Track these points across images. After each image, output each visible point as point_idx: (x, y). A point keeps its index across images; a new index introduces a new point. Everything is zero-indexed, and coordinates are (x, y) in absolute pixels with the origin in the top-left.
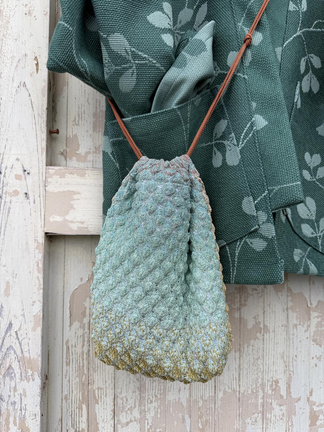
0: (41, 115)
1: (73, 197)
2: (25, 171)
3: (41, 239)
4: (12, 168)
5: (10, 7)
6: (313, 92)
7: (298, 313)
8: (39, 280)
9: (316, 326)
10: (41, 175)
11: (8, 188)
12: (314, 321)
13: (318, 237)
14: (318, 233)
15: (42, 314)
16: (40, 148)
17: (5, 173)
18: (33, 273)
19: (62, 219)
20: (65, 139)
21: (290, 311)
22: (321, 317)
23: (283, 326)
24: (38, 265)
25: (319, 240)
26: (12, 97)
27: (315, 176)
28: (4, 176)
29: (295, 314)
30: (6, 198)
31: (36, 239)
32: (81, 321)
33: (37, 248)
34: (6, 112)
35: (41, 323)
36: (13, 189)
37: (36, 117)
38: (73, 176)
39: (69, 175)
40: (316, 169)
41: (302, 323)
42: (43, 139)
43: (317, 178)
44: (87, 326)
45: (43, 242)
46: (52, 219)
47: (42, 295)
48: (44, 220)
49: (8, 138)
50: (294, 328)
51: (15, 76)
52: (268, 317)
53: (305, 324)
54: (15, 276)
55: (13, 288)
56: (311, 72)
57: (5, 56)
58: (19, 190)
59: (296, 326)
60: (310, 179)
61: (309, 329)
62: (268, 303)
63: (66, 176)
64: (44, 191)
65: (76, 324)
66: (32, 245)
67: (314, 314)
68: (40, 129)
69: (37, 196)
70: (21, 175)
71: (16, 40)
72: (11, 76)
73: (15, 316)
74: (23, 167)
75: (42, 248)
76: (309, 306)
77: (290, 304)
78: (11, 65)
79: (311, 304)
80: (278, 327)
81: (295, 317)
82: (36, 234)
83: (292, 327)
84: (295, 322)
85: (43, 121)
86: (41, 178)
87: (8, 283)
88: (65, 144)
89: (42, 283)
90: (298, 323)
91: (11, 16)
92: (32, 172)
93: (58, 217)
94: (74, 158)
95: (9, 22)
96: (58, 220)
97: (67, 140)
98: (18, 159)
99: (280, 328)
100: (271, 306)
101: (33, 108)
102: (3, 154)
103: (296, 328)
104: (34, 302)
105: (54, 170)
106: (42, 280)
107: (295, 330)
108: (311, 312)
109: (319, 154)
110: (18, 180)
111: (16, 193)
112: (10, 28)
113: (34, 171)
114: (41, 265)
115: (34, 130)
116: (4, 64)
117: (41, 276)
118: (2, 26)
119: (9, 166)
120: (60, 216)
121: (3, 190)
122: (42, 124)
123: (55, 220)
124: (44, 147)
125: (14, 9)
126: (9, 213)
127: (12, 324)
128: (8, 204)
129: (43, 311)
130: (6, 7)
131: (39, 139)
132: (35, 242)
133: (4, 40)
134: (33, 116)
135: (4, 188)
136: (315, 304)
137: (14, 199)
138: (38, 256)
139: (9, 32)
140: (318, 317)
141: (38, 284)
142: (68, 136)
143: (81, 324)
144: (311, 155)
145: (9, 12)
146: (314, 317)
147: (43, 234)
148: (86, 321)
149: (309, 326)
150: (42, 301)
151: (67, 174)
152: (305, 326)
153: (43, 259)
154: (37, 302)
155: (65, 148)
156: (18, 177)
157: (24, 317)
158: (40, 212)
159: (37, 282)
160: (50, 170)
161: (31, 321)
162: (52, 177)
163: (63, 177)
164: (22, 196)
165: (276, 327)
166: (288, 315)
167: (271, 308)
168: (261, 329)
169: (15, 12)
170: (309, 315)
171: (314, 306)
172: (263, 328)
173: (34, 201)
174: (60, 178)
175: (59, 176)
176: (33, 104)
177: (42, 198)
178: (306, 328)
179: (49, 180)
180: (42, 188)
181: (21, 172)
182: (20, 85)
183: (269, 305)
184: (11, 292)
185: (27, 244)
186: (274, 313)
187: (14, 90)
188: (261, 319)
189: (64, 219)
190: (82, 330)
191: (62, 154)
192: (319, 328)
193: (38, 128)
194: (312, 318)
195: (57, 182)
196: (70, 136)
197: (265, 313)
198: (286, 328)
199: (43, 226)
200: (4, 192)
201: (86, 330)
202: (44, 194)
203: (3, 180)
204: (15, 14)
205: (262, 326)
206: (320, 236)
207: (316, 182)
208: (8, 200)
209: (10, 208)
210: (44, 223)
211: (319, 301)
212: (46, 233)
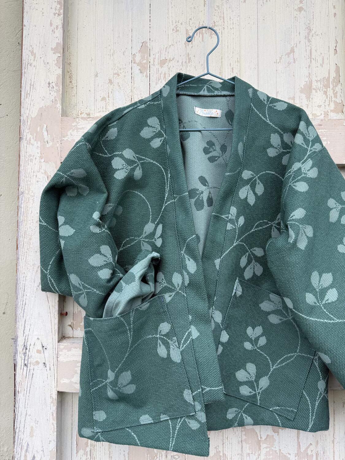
0: (54, 306)
1: (77, 365)
2: (43, 347)
3: (55, 396)
4: (34, 345)
5: (32, 228)
6: (257, 276)
7: (251, 445)
8: (54, 426)
9: (265, 455)
10: (54, 349)
11: (32, 360)
12: (264, 451)
13: (257, 394)
14: (258, 390)
15: (56, 449)
16: (53, 330)
17: (30, 349)
18: (49, 420)
19: (69, 381)
20: (73, 314)
21: (244, 443)
22: (269, 447)
23: (238, 455)
24: (53, 415)
25: (258, 395)
26: (33, 294)
27: (256, 345)
28: (29, 351)
29: (248, 445)
30: (30, 366)
31: (51, 396)
32: (85, 450)
33: (52, 402)
34: (29, 305)
35: (55, 456)
36: (35, 360)
37: (51, 308)
38: (77, 350)
39: (74, 349)
40: (257, 339)
41: (254, 453)
42: (56, 323)
43: (258, 346)
44: (89, 453)
45: (56, 398)
46: (62, 382)
47: (56, 436)
48: (57, 382)
49: (31, 323)
50: (247, 456)
51: (36, 278)
52: (227, 447)
53: (256, 453)
54: (37, 423)
55: (36, 431)
56: (253, 261)
57: (28, 264)
58: (39, 360)
59: (249, 454)
60: (252, 348)
61: (259, 457)
62: (227, 437)
63: (72, 350)
64: (57, 361)
65: (81, 452)
66: (49, 401)
67: (263, 446)
68: (54, 317)
69: (52, 365)
70: (41, 350)
71: (36, 252)
72: (33, 278)
73: (37, 451)
74: (42, 345)
75: (55, 402)
76: (259, 439)
77: (244, 437)
78: (33, 270)
79: (261, 438)
80: (234, 455)
81: (248, 448)
82: (51, 392)
83: (246, 455)
84: (248, 452)
85: (56, 310)
86: (54, 351)
87: (32, 427)
88: (72, 318)
89: (56, 427)
90: (251, 453)
91: (33, 234)
92: (48, 347)
93: (66, 380)
94: (79, 329)
95: (31, 239)
96: (66, 382)
97: (73, 315)
98: (38, 339)
99: (236, 456)
100: (228, 439)
101: (48, 301)
102: (28, 335)
103: (249, 456)
104: (50, 441)
105: (63, 346)
106: (55, 425)
107: (248, 458)
108: (261, 444)
109: (261, 326)
110: (38, 354)
111: (37, 363)
112: (31, 244)
113: (49, 347)
114: (55, 415)
115: (50, 317)
116: (28, 270)
117: (55, 422)
118: (27, 242)
119: (32, 344)
120: (67, 379)
121: (28, 361)
122: (55, 313)
123: (65, 382)
124: (56, 329)
125: (34, 229)
126: (32, 377)
127: (35, 457)
128: (32, 371)
129: (57, 448)
130: (29, 229)
131: (53, 324)
132: (51, 398)
133: (28, 252)
134: (49, 307)
135: (29, 359)
136: (264, 438)
137: (36, 367)
138: (53, 408)
139: (31, 246)
140: (266, 448)
141: (53, 428)
142: (75, 312)
143: (85, 452)
144: (253, 328)
145: (31, 231)
146: (264, 447)
147: (56, 392)
148: (88, 449)
149: (259, 455)
150: (56, 441)
151: (72, 348)
152: (256, 455)
153: (56, 410)
154: (52, 441)
155: (72, 321)
156: (39, 352)
157: (43, 452)
158: (54, 376)
159: (52, 427)
160: (61, 346)
161: (48, 455)
162: (62, 351)
163: (69, 351)
164: (41, 365)
165: (232, 455)
166: (242, 446)
167: (228, 440)
168: (221, 456)
169: (35, 232)
170: (260, 446)
171: (263, 439)
172: (222, 456)
173: (50, 368)
174: (68, 351)
175: (67, 350)
176: (48, 298)
177: (55, 366)
178: (257, 457)
179: (60, 353)
180: (55, 359)
181: (40, 348)
182: (39, 285)
183: (227, 438)
184: (34, 434)
185: (45, 399)
186: (231, 445)
187: (35, 289)
188: (220, 449)
189: (71, 381)
190: (85, 456)
191: (70, 326)
192: (268, 457)
193: (52, 315)
194: (262, 448)
195: (65, 354)
196: (76, 312)
197: (224, 444)
198: (241, 456)
199: (56, 386)
200: (29, 362)
201: (89, 456)
202: (57, 364)
203: (28, 354)
204: (35, 233)
205: (221, 454)
206: (259, 393)
207: (257, 350)
208: (32, 368)
209: (33, 374)
210: (57, 384)
211: (268, 435)
212: (58, 391)
